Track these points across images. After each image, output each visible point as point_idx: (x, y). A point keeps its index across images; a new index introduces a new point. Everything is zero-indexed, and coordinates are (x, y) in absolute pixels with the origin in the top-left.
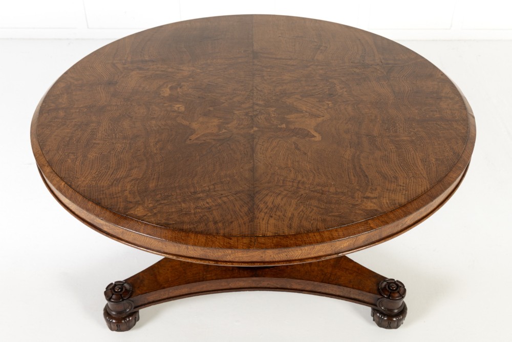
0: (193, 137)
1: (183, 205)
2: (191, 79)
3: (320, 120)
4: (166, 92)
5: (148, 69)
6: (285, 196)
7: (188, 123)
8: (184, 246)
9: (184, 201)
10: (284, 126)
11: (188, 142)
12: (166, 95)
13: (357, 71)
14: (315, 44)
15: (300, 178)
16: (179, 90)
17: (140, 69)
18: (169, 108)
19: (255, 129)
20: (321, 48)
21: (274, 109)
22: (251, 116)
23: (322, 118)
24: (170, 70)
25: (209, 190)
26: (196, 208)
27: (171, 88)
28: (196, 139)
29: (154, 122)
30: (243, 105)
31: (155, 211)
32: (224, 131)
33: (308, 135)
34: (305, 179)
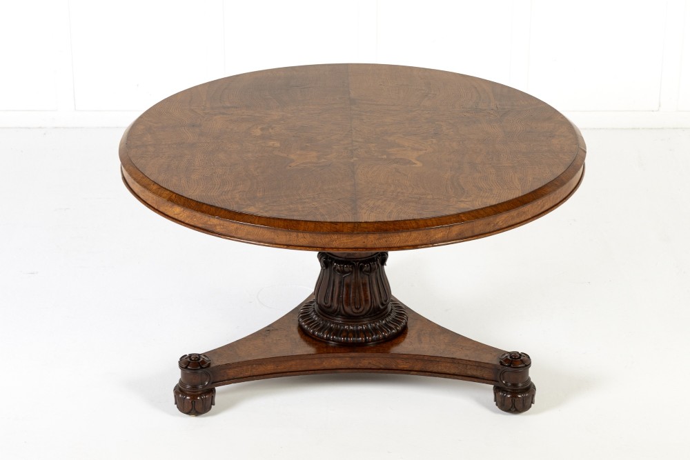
0: (293, 164)
1: (291, 206)
2: (282, 122)
3: (421, 153)
4: (258, 132)
5: (232, 114)
6: (385, 200)
7: (285, 155)
8: (294, 234)
9: (292, 203)
10: (385, 157)
11: (288, 168)
12: (258, 134)
13: (467, 115)
14: (423, 92)
15: (399, 190)
16: (271, 130)
17: (223, 114)
18: (263, 145)
19: (355, 159)
20: (430, 95)
21: (374, 145)
22: (351, 150)
23: (424, 151)
24: (257, 115)
25: (314, 198)
26: (304, 207)
27: (262, 129)
28: (296, 166)
29: (250, 155)
30: (341, 142)
31: (266, 209)
32: (323, 160)
33: (410, 162)
34: (404, 191)
